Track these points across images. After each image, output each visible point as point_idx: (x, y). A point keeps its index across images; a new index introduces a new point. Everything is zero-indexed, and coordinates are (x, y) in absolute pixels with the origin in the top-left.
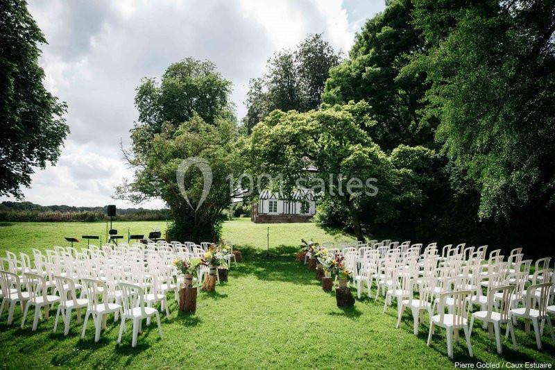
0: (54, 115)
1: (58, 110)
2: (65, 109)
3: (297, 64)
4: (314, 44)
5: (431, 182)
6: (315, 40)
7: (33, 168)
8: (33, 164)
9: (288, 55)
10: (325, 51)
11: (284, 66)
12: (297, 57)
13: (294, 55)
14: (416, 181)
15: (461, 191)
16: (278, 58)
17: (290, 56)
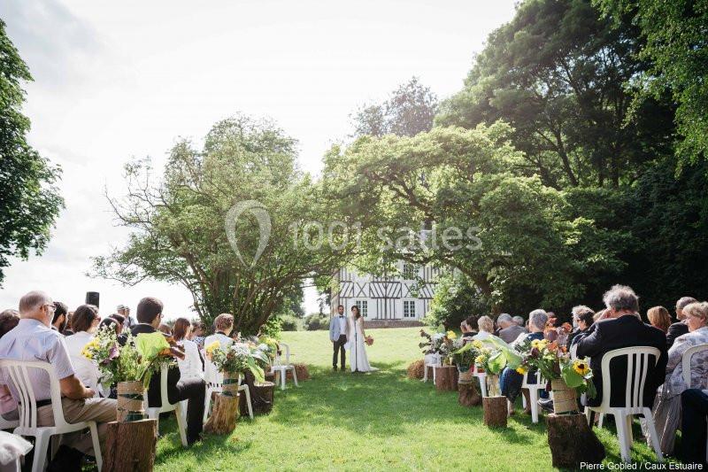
0: (42, 182)
1: (47, 176)
2: (58, 174)
3: (389, 117)
4: (410, 90)
5: (628, 239)
6: (412, 85)
7: (9, 258)
8: (9, 253)
9: (376, 106)
10: (426, 98)
11: (371, 122)
12: (388, 108)
13: (384, 107)
14: (601, 239)
15: (691, 247)
16: (362, 111)
17: (379, 108)
